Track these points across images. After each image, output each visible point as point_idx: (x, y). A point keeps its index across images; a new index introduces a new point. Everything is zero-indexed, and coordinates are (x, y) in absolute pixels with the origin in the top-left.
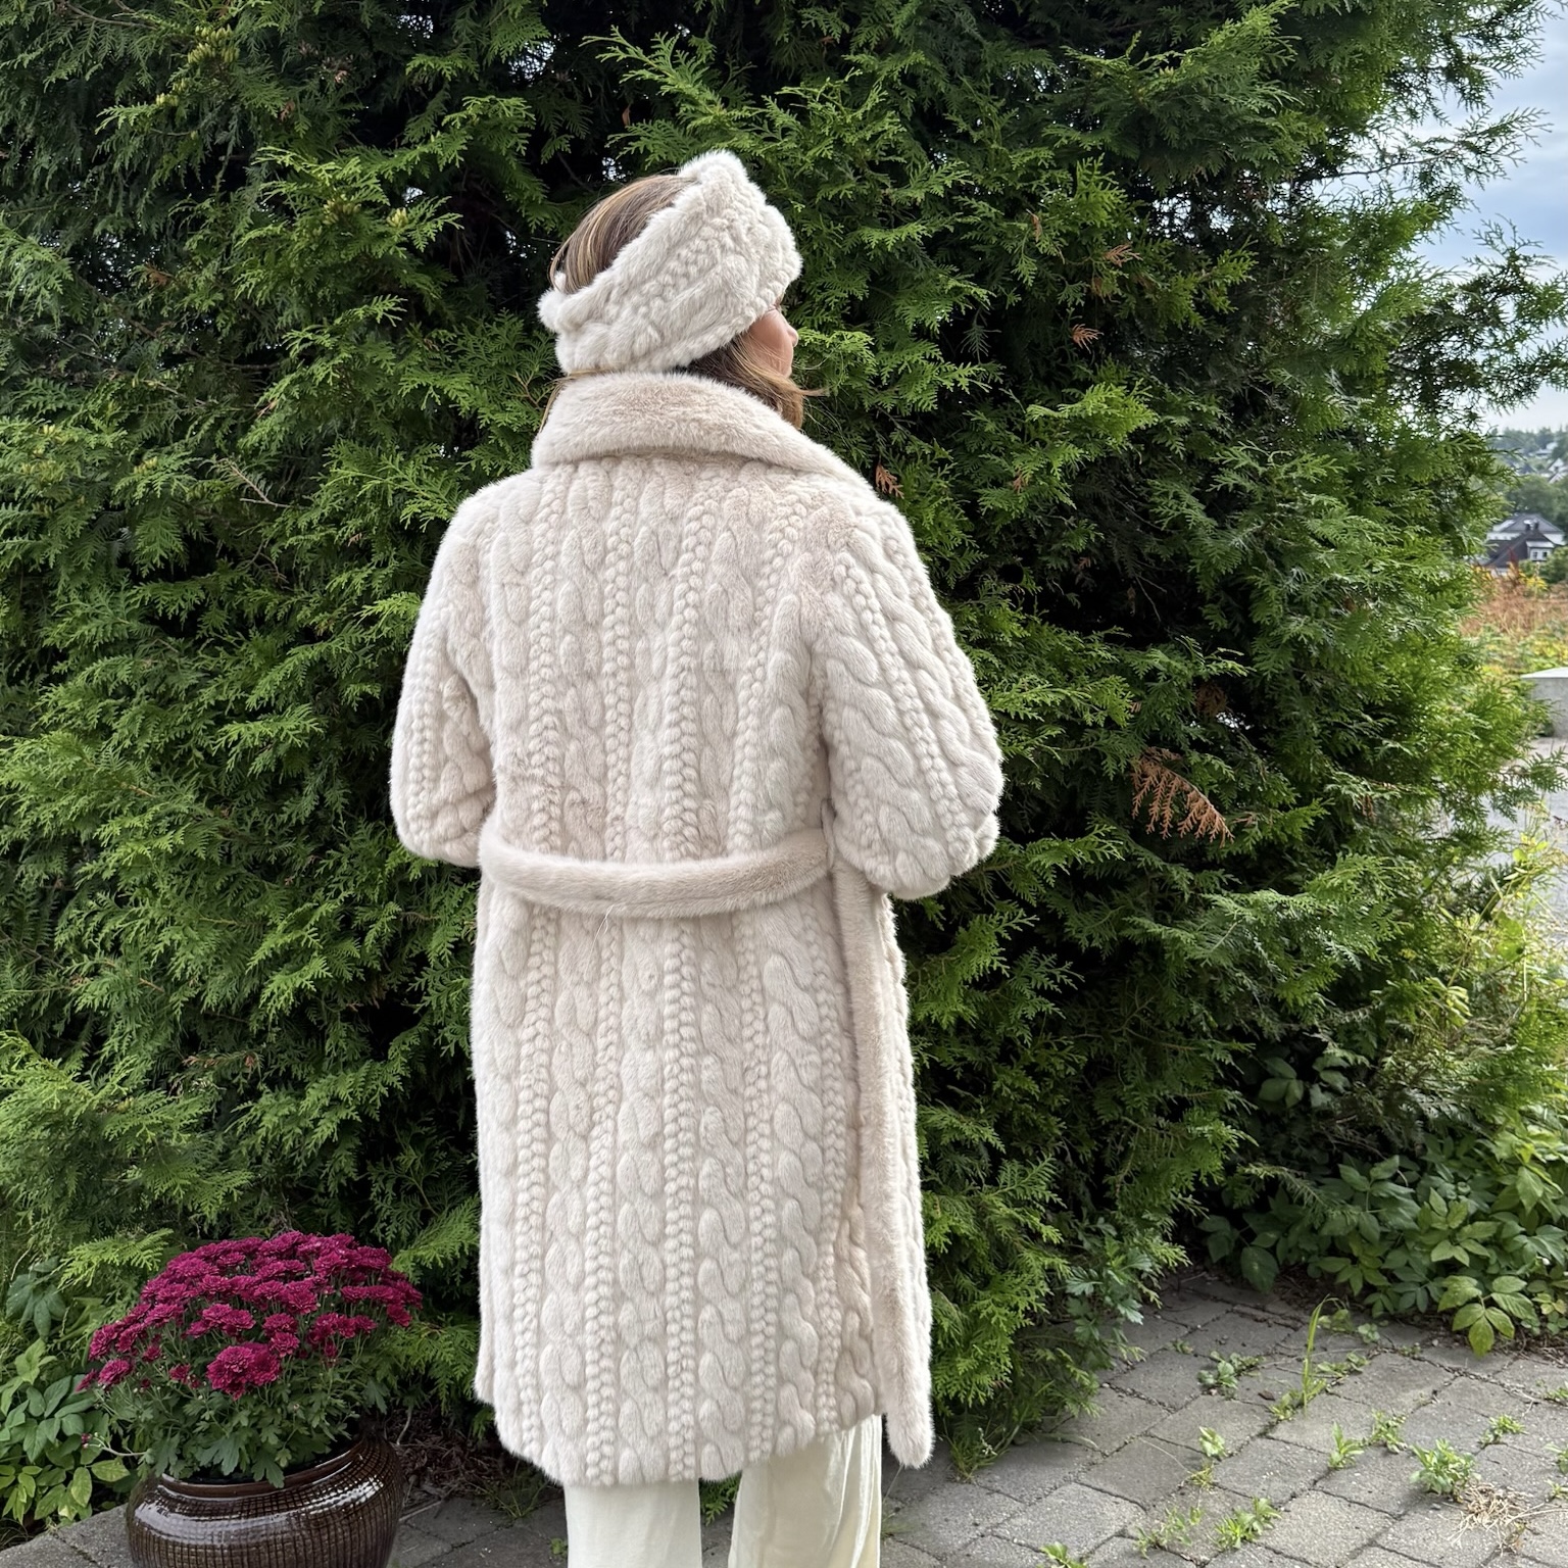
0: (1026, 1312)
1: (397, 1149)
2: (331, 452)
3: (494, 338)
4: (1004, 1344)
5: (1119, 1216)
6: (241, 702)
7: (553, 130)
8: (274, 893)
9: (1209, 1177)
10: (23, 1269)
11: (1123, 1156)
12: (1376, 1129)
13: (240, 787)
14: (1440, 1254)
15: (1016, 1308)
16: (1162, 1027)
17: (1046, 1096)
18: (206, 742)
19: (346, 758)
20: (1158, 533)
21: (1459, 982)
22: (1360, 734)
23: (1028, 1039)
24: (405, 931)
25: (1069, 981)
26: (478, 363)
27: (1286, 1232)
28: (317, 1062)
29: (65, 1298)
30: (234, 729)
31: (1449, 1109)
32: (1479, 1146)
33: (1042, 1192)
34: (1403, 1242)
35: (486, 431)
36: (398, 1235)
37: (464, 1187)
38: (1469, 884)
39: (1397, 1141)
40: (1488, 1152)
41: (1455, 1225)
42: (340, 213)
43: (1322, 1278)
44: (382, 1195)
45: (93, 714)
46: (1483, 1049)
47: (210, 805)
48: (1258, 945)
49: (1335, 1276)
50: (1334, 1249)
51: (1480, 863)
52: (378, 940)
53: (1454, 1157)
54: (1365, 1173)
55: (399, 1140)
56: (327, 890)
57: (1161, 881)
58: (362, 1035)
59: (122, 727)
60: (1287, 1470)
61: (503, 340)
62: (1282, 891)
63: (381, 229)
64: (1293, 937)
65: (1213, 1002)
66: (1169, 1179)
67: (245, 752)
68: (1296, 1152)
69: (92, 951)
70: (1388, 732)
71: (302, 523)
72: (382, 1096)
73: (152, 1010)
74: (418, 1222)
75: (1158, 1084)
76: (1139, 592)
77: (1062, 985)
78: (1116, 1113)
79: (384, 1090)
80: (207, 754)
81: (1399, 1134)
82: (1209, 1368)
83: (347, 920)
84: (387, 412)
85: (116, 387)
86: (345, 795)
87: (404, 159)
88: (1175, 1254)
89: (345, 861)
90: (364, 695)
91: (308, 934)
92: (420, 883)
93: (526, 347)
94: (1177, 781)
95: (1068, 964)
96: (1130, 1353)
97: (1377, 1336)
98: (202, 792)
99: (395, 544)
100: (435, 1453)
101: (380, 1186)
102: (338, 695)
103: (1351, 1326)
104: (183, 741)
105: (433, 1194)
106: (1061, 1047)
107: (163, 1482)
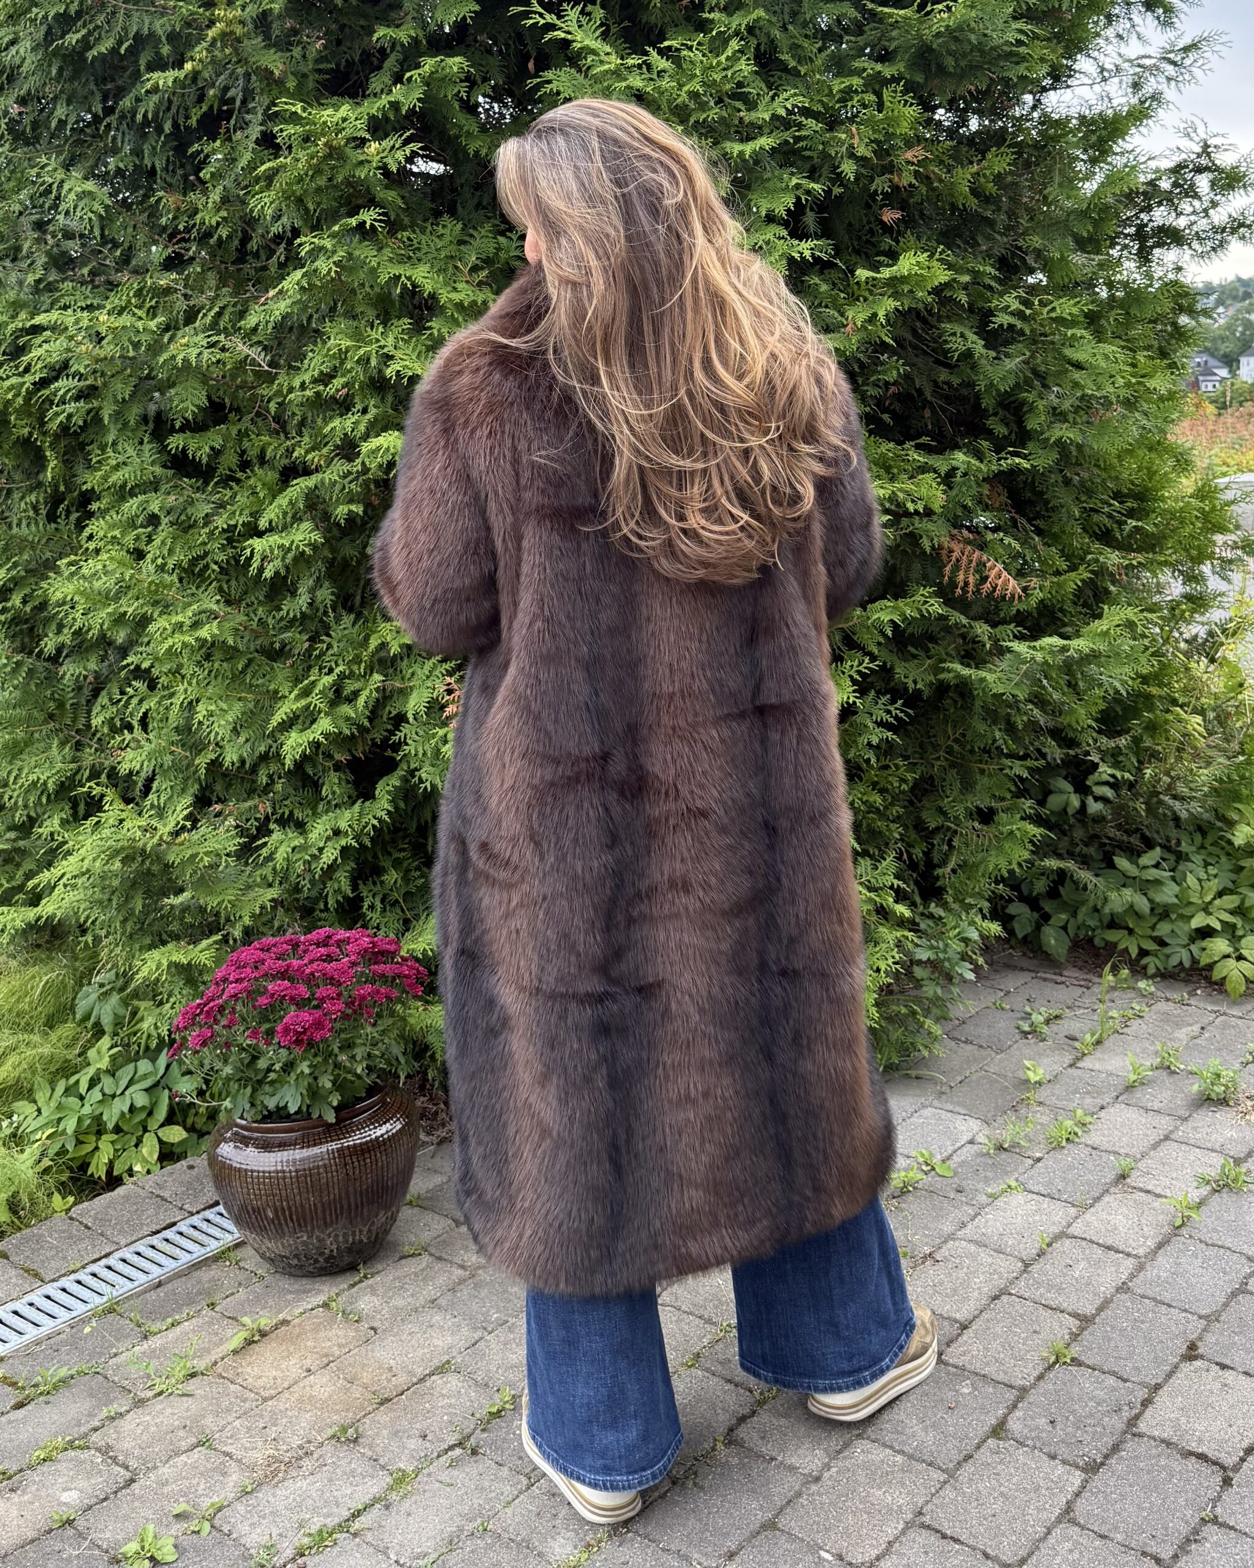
0: (886, 972)
1: (381, 871)
3: (440, 237)
5: (950, 899)
6: (253, 524)
7: (478, 79)
8: (282, 672)
11: (948, 853)
12: (1137, 830)
13: (245, 592)
14: (1198, 921)
16: (972, 751)
17: (886, 808)
18: (222, 558)
19: (332, 564)
20: (949, 366)
21: (1195, 711)
22: (1110, 515)
23: (873, 761)
24: (385, 697)
25: (901, 715)
26: (430, 256)
27: (1074, 914)
28: (315, 806)
29: (125, 1003)
31: (1196, 810)
32: (1222, 838)
33: (890, 880)
34: (1167, 914)
35: (444, 306)
38: (1197, 635)
39: (1156, 836)
40: (1230, 843)
41: (1208, 899)
42: (331, 147)
43: (1105, 947)
44: (372, 907)
45: (129, 540)
46: (1222, 760)
47: (228, 605)
48: (1047, 683)
49: (1115, 945)
50: (1113, 924)
51: (1205, 619)
52: (366, 706)
53: (1202, 847)
54: (1133, 862)
55: (382, 864)
56: (322, 668)
57: (964, 636)
58: (348, 782)
59: (154, 550)
60: (1095, 1090)
61: (448, 238)
62: (1063, 637)
63: (361, 158)
64: (1072, 673)
65: (1010, 729)
66: (985, 868)
67: (262, 561)
68: (1078, 850)
69: (132, 727)
70: (1131, 514)
71: (296, 384)
72: (374, 826)
73: (181, 771)
74: (401, 928)
75: (970, 797)
76: (934, 412)
77: (896, 718)
78: (940, 820)
79: (375, 822)
80: (220, 567)
81: (1158, 832)
82: (1022, 1019)
83: (340, 690)
84: (367, 296)
85: (136, 286)
86: (332, 593)
87: (374, 107)
88: (993, 928)
89: (334, 644)
90: (350, 513)
91: (315, 700)
92: (397, 659)
93: (465, 242)
94: (977, 554)
95: (900, 702)
97: (1152, 989)
99: (372, 397)
101: (370, 900)
102: (326, 516)
103: (1131, 982)
104: (203, 557)
105: (410, 905)
106: (897, 767)
107: (237, 1125)
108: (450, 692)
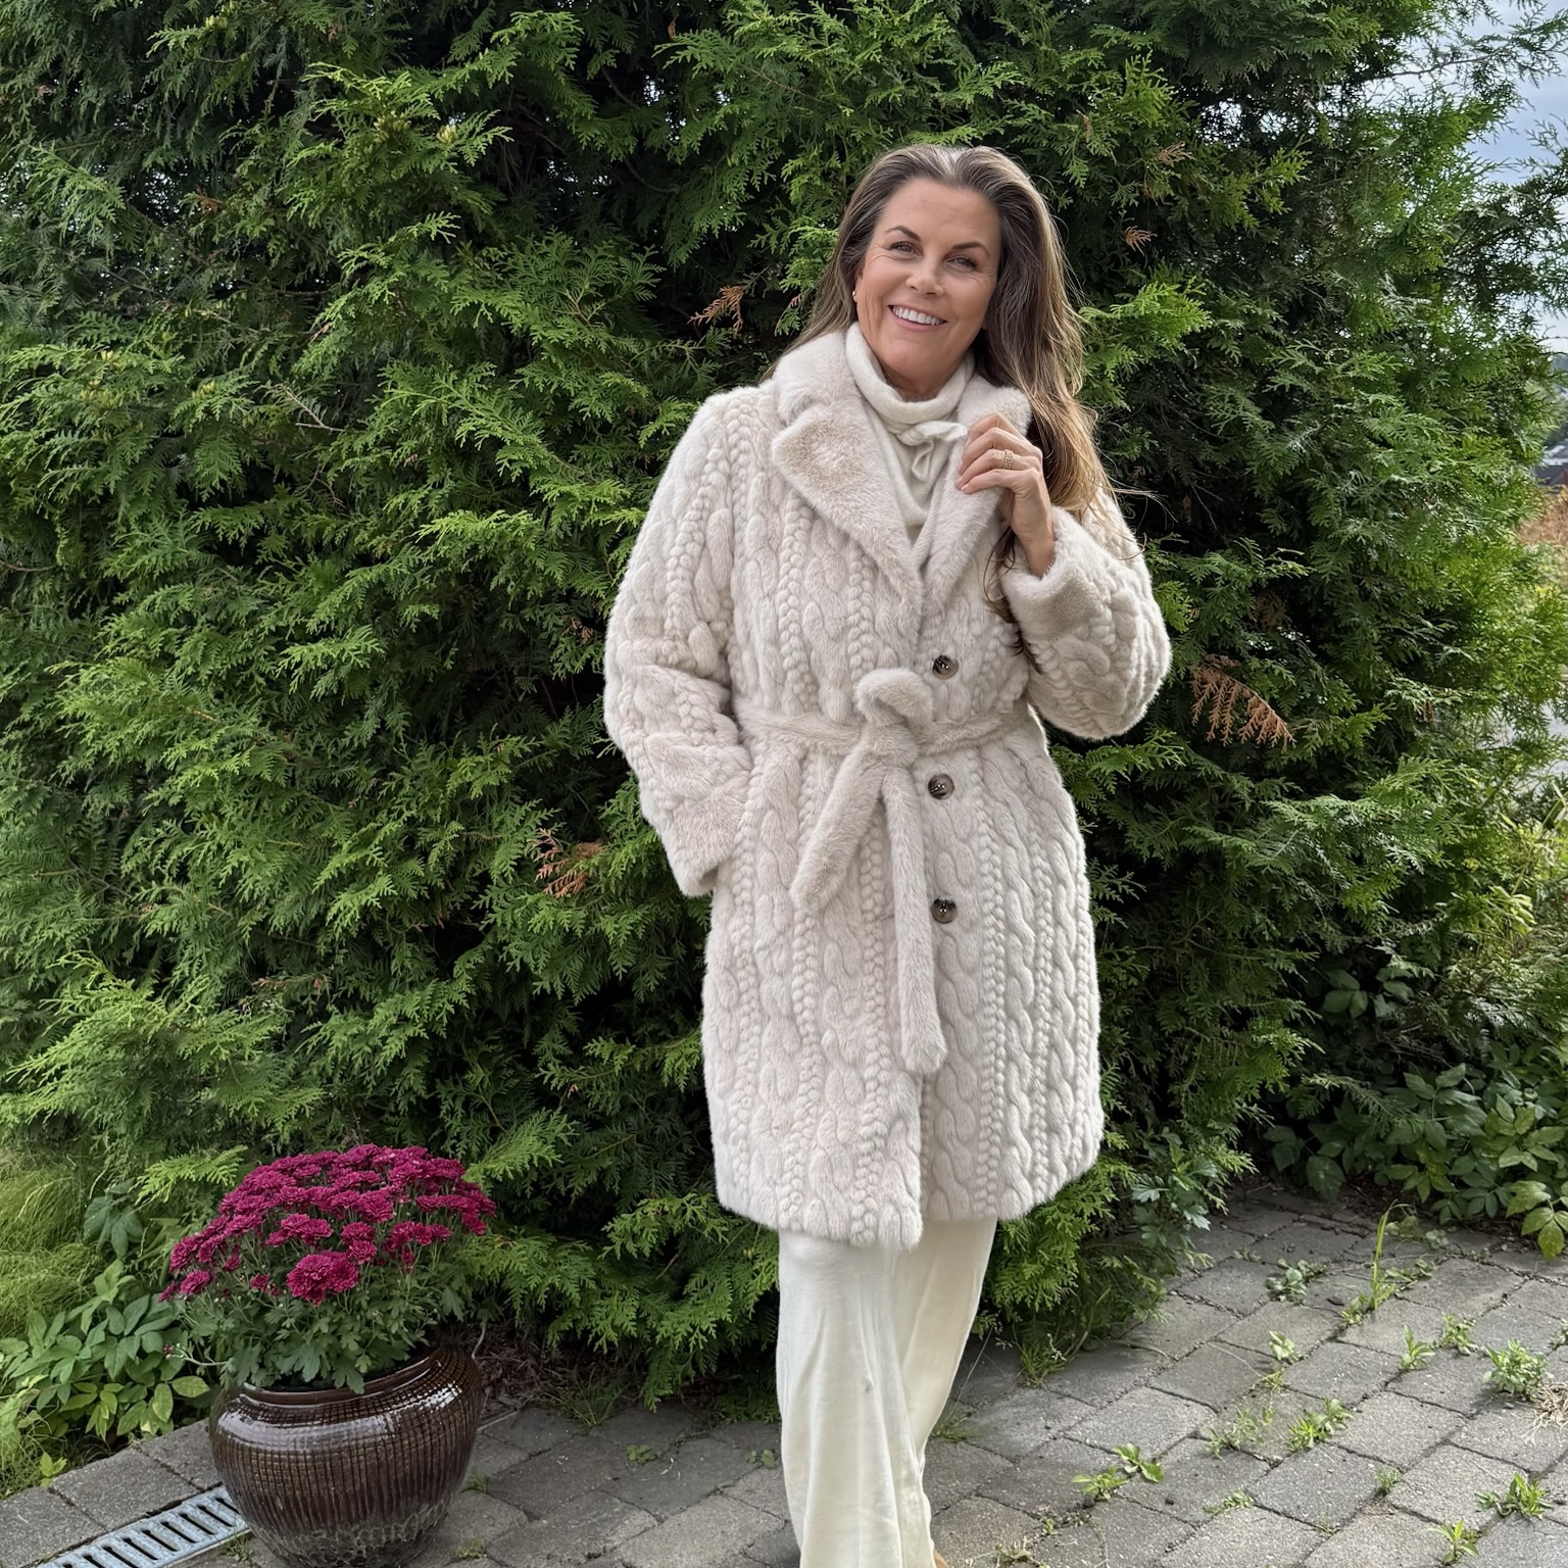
0: (1093, 1219)
1: (463, 1068)
2: (387, 371)
3: (543, 256)
4: (1070, 1250)
5: (1185, 1124)
6: (301, 627)
7: (599, 46)
8: (338, 816)
9: (1276, 1087)
10: (98, 1192)
11: (1188, 1066)
12: (1441, 1039)
13: (302, 713)
14: (1507, 1160)
15: (1081, 1215)
16: (1224, 936)
18: (268, 667)
19: (407, 681)
20: (1213, 440)
21: (1522, 890)
22: (1420, 640)
24: (467, 851)
25: (1130, 891)
26: (528, 281)
27: (1351, 1141)
28: (385, 983)
29: (142, 1220)
30: (296, 651)
31: (1516, 1017)
32: (1546, 1053)
34: (1470, 1149)
35: (539, 348)
36: (468, 1151)
37: (533, 1103)
38: (1531, 794)
39: (1462, 1048)
40: (1555, 1060)
41: (1522, 1131)
42: (391, 131)
43: (1389, 1186)
44: (452, 1112)
45: (156, 642)
46: (1550, 956)
47: (273, 729)
48: (1321, 852)
49: (1402, 1183)
50: (1400, 1156)
51: (1543, 773)
52: (442, 859)
53: (1520, 1064)
54: (1430, 1081)
55: (466, 1059)
56: (390, 812)
57: (1219, 791)
58: (429, 955)
59: (184, 655)
60: (1358, 1372)
61: (553, 257)
62: (1343, 797)
63: (432, 145)
64: (1355, 843)
65: (1275, 911)
66: (1234, 1087)
67: (307, 674)
68: (1360, 1062)
69: (160, 878)
70: (1448, 637)
71: (358, 447)
72: (449, 1014)
73: (220, 935)
74: (487, 1138)
75: (1221, 995)
76: (1194, 501)
77: (1124, 894)
78: (1180, 1023)
79: (450, 1008)
80: (268, 680)
81: (1464, 1043)
82: (1277, 1275)
83: (411, 841)
84: (440, 331)
85: (169, 317)
86: (406, 718)
87: (453, 78)
88: (1241, 1161)
89: (407, 782)
90: (423, 616)
91: (373, 852)
92: (481, 804)
93: (577, 265)
94: (1237, 687)
95: (1130, 874)
96: (1197, 1260)
97: (1445, 1242)
98: (265, 717)
99: (450, 465)
100: (510, 1367)
101: (449, 1104)
102: (396, 618)
103: (1418, 1231)
104: (245, 668)
105: (501, 1111)
106: (1124, 957)
107: (245, 1391)
108: (545, 848)
